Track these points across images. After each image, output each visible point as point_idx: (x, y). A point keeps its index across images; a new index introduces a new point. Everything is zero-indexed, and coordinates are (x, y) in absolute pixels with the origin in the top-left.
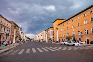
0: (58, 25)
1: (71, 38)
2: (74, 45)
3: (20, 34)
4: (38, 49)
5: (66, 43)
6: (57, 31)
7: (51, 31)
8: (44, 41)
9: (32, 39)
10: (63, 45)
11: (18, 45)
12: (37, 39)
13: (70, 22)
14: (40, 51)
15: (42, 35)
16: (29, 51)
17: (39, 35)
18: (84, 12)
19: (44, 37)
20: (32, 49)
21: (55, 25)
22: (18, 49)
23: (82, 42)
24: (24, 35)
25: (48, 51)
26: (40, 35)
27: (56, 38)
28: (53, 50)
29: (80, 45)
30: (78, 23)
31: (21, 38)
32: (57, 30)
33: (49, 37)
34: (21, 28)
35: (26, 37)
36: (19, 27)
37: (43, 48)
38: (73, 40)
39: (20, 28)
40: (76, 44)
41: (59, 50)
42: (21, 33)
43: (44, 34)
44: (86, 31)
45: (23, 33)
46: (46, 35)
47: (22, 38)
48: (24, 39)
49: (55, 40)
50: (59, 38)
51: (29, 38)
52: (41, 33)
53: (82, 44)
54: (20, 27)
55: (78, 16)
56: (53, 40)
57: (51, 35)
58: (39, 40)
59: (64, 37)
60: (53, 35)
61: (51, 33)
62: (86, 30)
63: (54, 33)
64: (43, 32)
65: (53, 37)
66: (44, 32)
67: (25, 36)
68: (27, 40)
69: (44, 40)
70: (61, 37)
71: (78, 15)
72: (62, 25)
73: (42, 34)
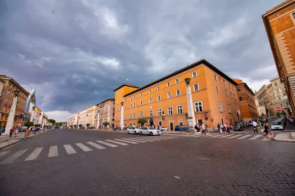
0: (125, 96)
1: (147, 122)
2: (151, 134)
3: (28, 110)
4: (80, 145)
5: (138, 130)
6: (122, 107)
7: (108, 106)
8: (92, 128)
9: (61, 124)
10: (131, 134)
11: (22, 139)
12: (76, 124)
13: (146, 92)
14: (85, 149)
15: (89, 114)
16: (57, 153)
17: (80, 113)
18: (168, 79)
19: (93, 119)
20: (65, 146)
21: (119, 95)
22: (23, 149)
23: (163, 129)
24: (40, 114)
25: (102, 148)
26: (83, 113)
27: (119, 121)
28: (114, 146)
29: (160, 133)
30: (159, 96)
31: (31, 120)
32: (122, 105)
33: (104, 118)
34: (33, 96)
35: (44, 117)
36: (27, 94)
37: (91, 143)
38: (149, 126)
39: (30, 97)
40: (155, 132)
41: (126, 144)
42: (34, 108)
43: (94, 113)
44: (180, 108)
45: (38, 109)
46: (99, 114)
47: (34, 120)
48: (40, 123)
49: (115, 125)
50: (124, 121)
51: (53, 121)
52: (86, 111)
53: (163, 132)
54: (31, 93)
55: (160, 85)
56: (113, 125)
57: (108, 114)
58: (80, 126)
59: (135, 119)
60: (114, 115)
61: (109, 110)
62: (179, 106)
63: (116, 110)
64: (91, 108)
65: (113, 120)
66: (94, 107)
67: (41, 117)
68: (48, 127)
69: (92, 124)
70: (129, 120)
71: (160, 83)
72: (132, 96)
73: (88, 112)
